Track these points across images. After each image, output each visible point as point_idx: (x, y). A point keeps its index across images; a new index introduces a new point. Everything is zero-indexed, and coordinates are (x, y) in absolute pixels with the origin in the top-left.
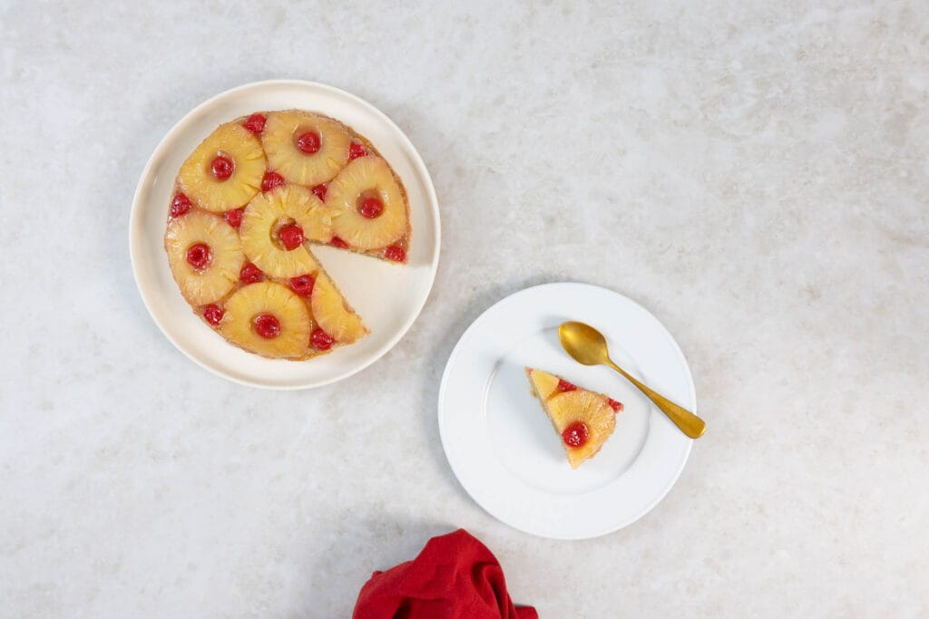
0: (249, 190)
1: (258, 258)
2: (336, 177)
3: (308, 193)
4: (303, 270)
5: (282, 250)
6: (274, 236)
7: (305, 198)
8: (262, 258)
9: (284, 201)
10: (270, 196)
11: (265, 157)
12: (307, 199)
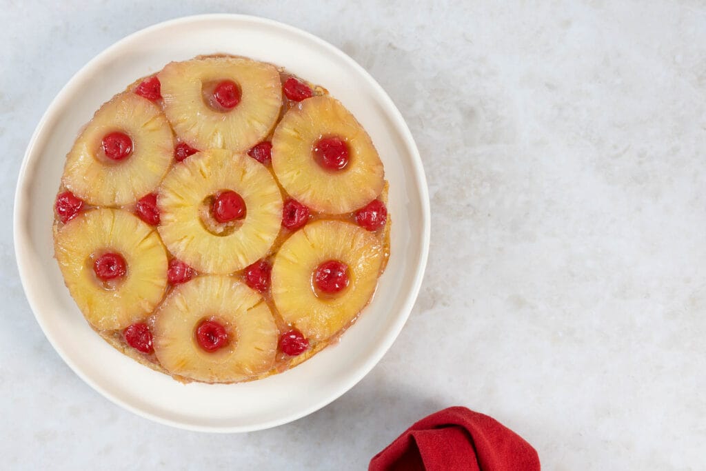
0: (149, 242)
1: (241, 258)
2: (171, 125)
3: (178, 167)
4: (276, 206)
5: (241, 224)
6: (220, 229)
7: (183, 172)
8: (243, 254)
9: (177, 201)
10: (166, 217)
11: (114, 208)
12: (186, 170)
